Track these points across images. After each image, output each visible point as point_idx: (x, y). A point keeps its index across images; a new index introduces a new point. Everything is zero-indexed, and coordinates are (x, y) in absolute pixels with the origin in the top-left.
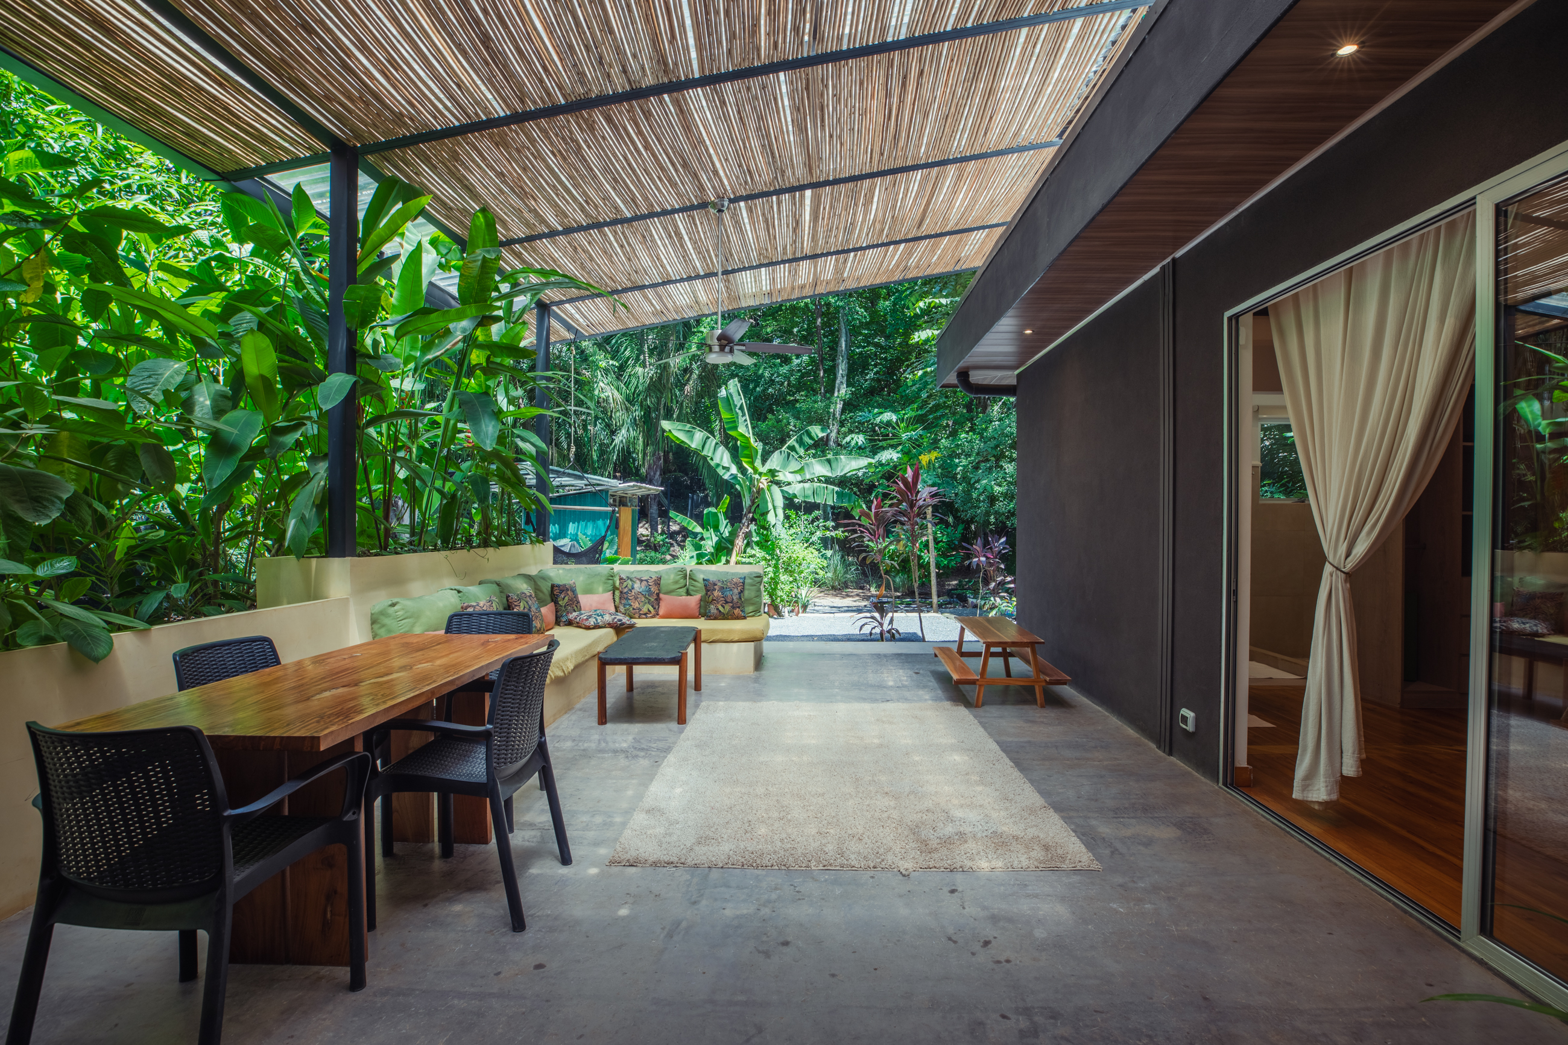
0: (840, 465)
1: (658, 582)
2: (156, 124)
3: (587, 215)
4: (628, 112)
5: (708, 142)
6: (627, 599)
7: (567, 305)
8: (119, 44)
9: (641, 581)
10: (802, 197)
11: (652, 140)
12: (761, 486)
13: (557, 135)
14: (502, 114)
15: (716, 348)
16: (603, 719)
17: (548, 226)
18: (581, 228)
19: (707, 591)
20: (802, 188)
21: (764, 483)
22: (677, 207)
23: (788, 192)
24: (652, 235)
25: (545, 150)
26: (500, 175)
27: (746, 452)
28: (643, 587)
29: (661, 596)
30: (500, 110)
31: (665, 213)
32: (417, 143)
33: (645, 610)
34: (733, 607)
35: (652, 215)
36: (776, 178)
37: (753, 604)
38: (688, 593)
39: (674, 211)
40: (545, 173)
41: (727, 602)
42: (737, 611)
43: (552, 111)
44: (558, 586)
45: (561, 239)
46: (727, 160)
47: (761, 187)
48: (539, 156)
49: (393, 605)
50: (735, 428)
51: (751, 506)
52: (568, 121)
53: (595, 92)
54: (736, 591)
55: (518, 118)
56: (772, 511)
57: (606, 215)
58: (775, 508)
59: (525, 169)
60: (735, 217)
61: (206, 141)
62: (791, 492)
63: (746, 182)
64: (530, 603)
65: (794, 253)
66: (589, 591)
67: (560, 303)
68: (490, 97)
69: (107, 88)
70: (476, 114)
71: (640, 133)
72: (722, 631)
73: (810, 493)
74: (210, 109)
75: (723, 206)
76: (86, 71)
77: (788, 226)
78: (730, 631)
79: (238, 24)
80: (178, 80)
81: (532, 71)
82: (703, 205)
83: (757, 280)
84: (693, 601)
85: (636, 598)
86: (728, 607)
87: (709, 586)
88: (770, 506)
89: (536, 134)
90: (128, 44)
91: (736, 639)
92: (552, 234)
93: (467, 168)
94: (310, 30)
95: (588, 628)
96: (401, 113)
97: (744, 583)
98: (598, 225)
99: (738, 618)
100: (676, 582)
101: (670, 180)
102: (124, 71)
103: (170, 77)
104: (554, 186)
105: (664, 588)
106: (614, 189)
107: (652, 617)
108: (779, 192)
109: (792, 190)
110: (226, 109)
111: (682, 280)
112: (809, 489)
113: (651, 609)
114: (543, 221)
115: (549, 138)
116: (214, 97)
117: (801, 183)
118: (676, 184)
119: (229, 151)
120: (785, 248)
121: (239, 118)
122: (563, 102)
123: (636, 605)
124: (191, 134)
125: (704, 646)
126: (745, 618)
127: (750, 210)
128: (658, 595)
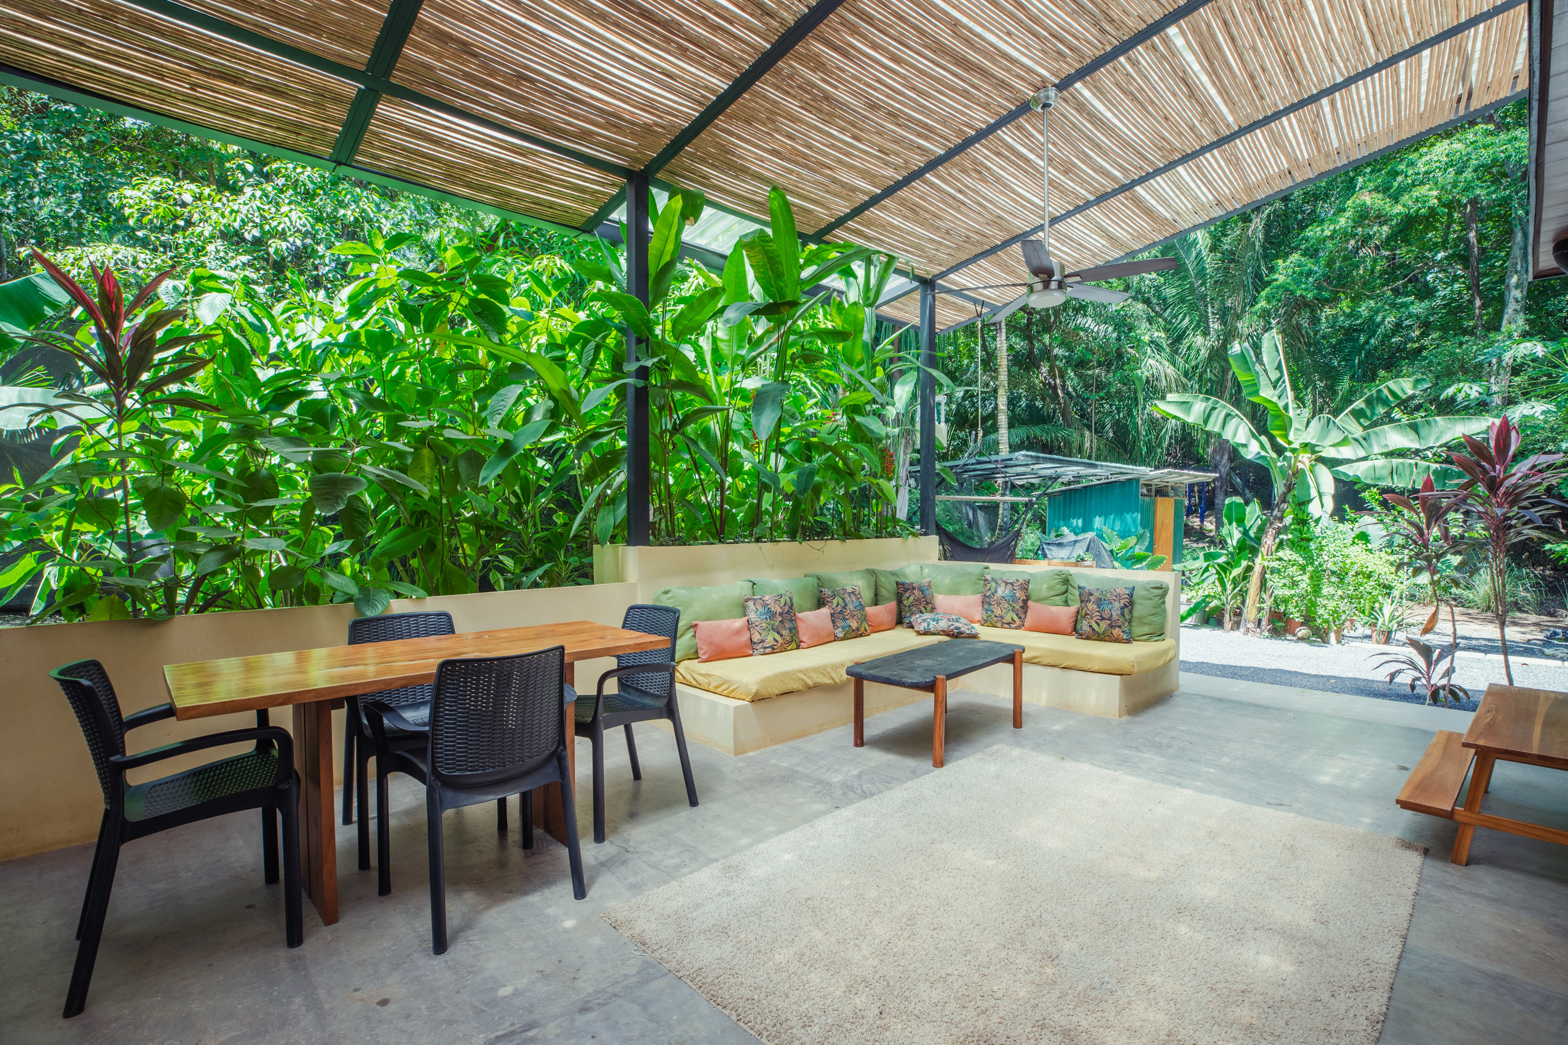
0: (1435, 431)
1: (1025, 586)
2: (513, 202)
3: (896, 168)
4: (841, 24)
5: (971, 24)
6: (989, 604)
7: (952, 276)
8: (446, 148)
9: (1007, 583)
10: (1167, 42)
11: (893, 46)
12: (1300, 466)
13: (790, 86)
14: (726, 87)
15: (1040, 286)
16: (860, 740)
17: (864, 192)
18: (899, 185)
19: (1082, 601)
20: (1157, 27)
21: (1305, 460)
22: (992, 121)
23: (1139, 42)
24: (988, 169)
25: (793, 106)
26: (774, 152)
27: (1277, 422)
28: (1007, 592)
29: (1030, 603)
30: (722, 85)
31: (982, 135)
32: (681, 148)
33: (1008, 619)
34: (1111, 626)
35: (968, 142)
36: (1103, 31)
37: (1145, 624)
38: (1066, 603)
39: (992, 129)
40: (813, 134)
41: (1103, 619)
42: (1116, 632)
43: (765, 63)
44: (903, 584)
45: (886, 202)
46: (1009, 34)
47: (1091, 53)
48: (795, 119)
49: (666, 592)
50: (1256, 393)
51: (1285, 494)
52: (791, 66)
53: (791, 19)
54: (1117, 605)
55: (743, 83)
56: (1317, 500)
57: (919, 161)
58: (1320, 495)
59: (790, 137)
60: (1081, 107)
61: (551, 206)
62: (1351, 473)
63: (1060, 53)
64: (848, 599)
65: (1216, 132)
66: (954, 591)
67: (943, 275)
68: (702, 74)
69: (469, 185)
70: (703, 96)
71: (875, 46)
72: (1076, 655)
73: (1385, 473)
74: (530, 177)
75: (1048, 98)
76: (451, 178)
77: (1175, 95)
78: (1089, 657)
79: (486, 96)
80: (495, 161)
81: (715, 28)
82: (1024, 108)
83: (1182, 188)
84: (1064, 614)
85: (999, 604)
86: (1104, 625)
87: (1085, 596)
88: (1313, 493)
89: (773, 93)
90: (452, 147)
91: (1095, 668)
92: (874, 200)
93: (740, 157)
94: (532, 81)
95: (919, 633)
96: (645, 124)
97: (1131, 595)
98: (917, 175)
99: (1117, 640)
100: (1050, 588)
101: (953, 89)
102: (466, 169)
103: (489, 161)
104: (833, 145)
105: (1034, 596)
106: (899, 125)
107: (1017, 628)
108: (1124, 47)
109: (1142, 37)
110: (537, 172)
111: (1069, 214)
112: (1383, 467)
113: (1016, 618)
114: (854, 189)
115: (788, 93)
116: (523, 166)
117: (1150, 21)
118: (967, 92)
119: (570, 208)
120: (1192, 128)
121: (551, 177)
122: (769, 46)
123: (998, 612)
124: (537, 202)
125: (1027, 671)
126: (1128, 641)
127: (1100, 91)
128: (1025, 602)
